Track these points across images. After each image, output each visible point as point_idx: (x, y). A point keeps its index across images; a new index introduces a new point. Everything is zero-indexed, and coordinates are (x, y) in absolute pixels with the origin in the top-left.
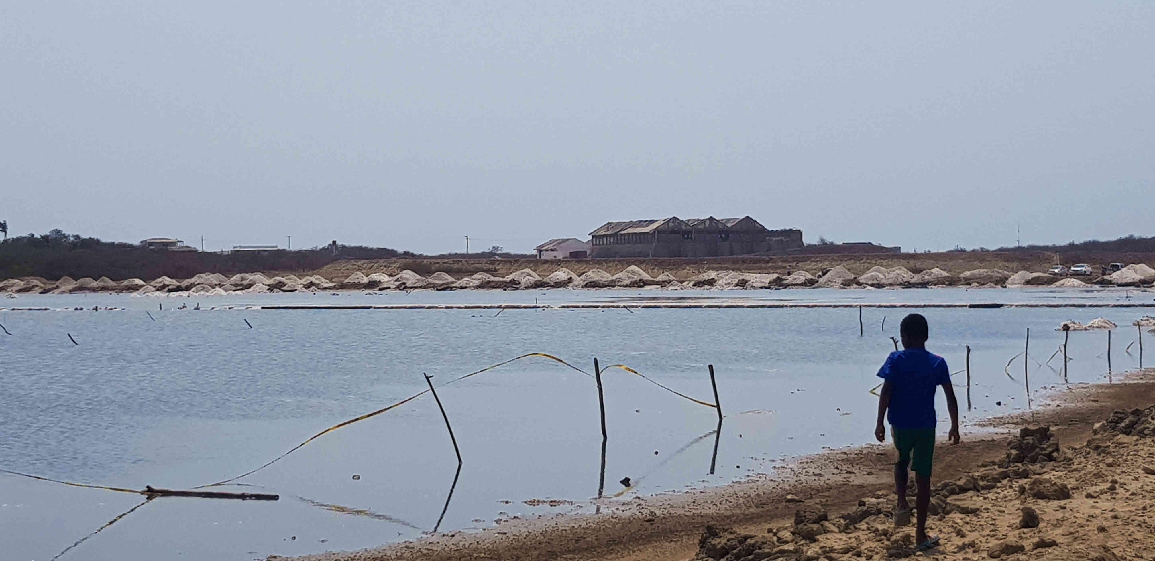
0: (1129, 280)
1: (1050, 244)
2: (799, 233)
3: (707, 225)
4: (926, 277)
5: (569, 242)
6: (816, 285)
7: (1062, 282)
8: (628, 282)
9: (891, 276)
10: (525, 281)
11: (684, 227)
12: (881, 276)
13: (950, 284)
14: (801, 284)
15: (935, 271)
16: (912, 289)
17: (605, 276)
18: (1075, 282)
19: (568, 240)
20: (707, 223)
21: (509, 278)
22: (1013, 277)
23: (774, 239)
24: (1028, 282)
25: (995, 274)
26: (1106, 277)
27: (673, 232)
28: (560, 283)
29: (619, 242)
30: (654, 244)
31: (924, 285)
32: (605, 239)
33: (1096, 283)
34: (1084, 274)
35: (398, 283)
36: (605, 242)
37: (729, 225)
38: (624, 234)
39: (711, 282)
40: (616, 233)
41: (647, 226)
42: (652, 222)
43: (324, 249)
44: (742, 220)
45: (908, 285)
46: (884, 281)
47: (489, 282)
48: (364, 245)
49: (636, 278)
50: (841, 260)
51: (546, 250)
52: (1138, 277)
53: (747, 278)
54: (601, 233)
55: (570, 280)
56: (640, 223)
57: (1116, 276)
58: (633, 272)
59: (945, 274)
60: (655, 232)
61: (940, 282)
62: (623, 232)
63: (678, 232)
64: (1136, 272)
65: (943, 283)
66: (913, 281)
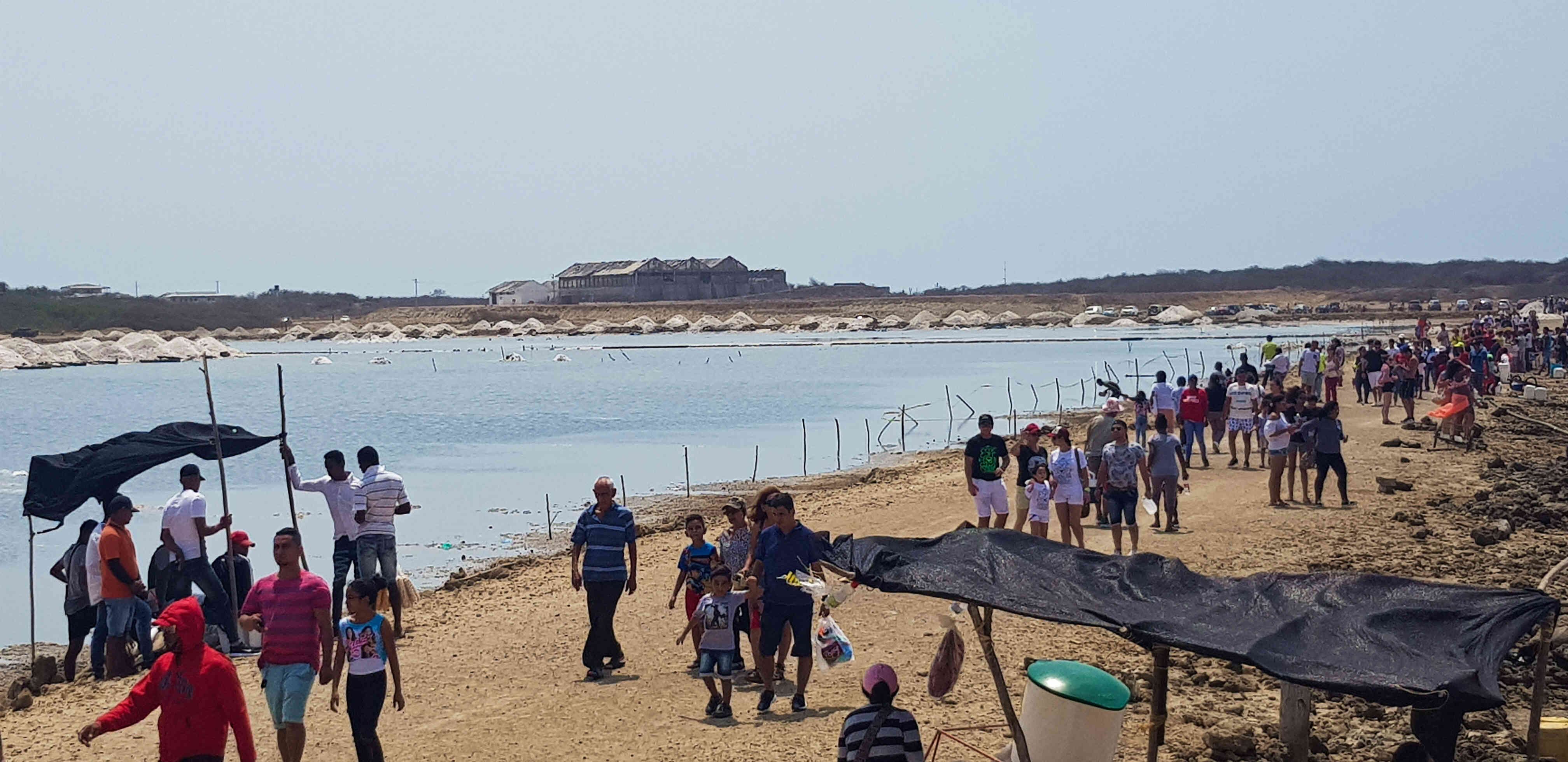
0: (1172, 320)
1: (1034, 281)
2: (782, 273)
3: (688, 266)
4: (1002, 319)
5: (527, 284)
6: (908, 327)
7: (1118, 321)
8: (740, 326)
9: (972, 318)
10: (645, 326)
11: (664, 268)
12: (963, 319)
13: (1024, 325)
14: (895, 327)
15: (1008, 313)
16: (992, 330)
17: (716, 322)
18: (1128, 321)
19: (526, 282)
20: (689, 264)
21: (631, 324)
22: (1074, 319)
23: (758, 279)
24: (1088, 323)
25: (1058, 316)
26: (1153, 317)
27: (654, 274)
28: (679, 327)
29: (592, 284)
30: (634, 287)
31: (1002, 326)
32: (574, 282)
33: (1145, 322)
34: (1133, 315)
35: (528, 330)
36: (575, 285)
37: (711, 266)
38: (598, 276)
39: (814, 326)
40: (589, 275)
41: (625, 267)
42: (629, 263)
43: (264, 295)
44: (724, 260)
45: (988, 326)
46: (966, 323)
47: (613, 328)
48: (321, 291)
49: (745, 323)
50: (882, 304)
51: (501, 293)
52: (1178, 317)
53: (846, 322)
54: (571, 275)
55: (687, 325)
56: (613, 265)
57: (1161, 316)
58: (742, 318)
59: (1016, 316)
60: (634, 275)
61: (1013, 323)
62: (596, 274)
63: (658, 274)
64: (1177, 313)
65: (1018, 324)
66: (992, 322)
